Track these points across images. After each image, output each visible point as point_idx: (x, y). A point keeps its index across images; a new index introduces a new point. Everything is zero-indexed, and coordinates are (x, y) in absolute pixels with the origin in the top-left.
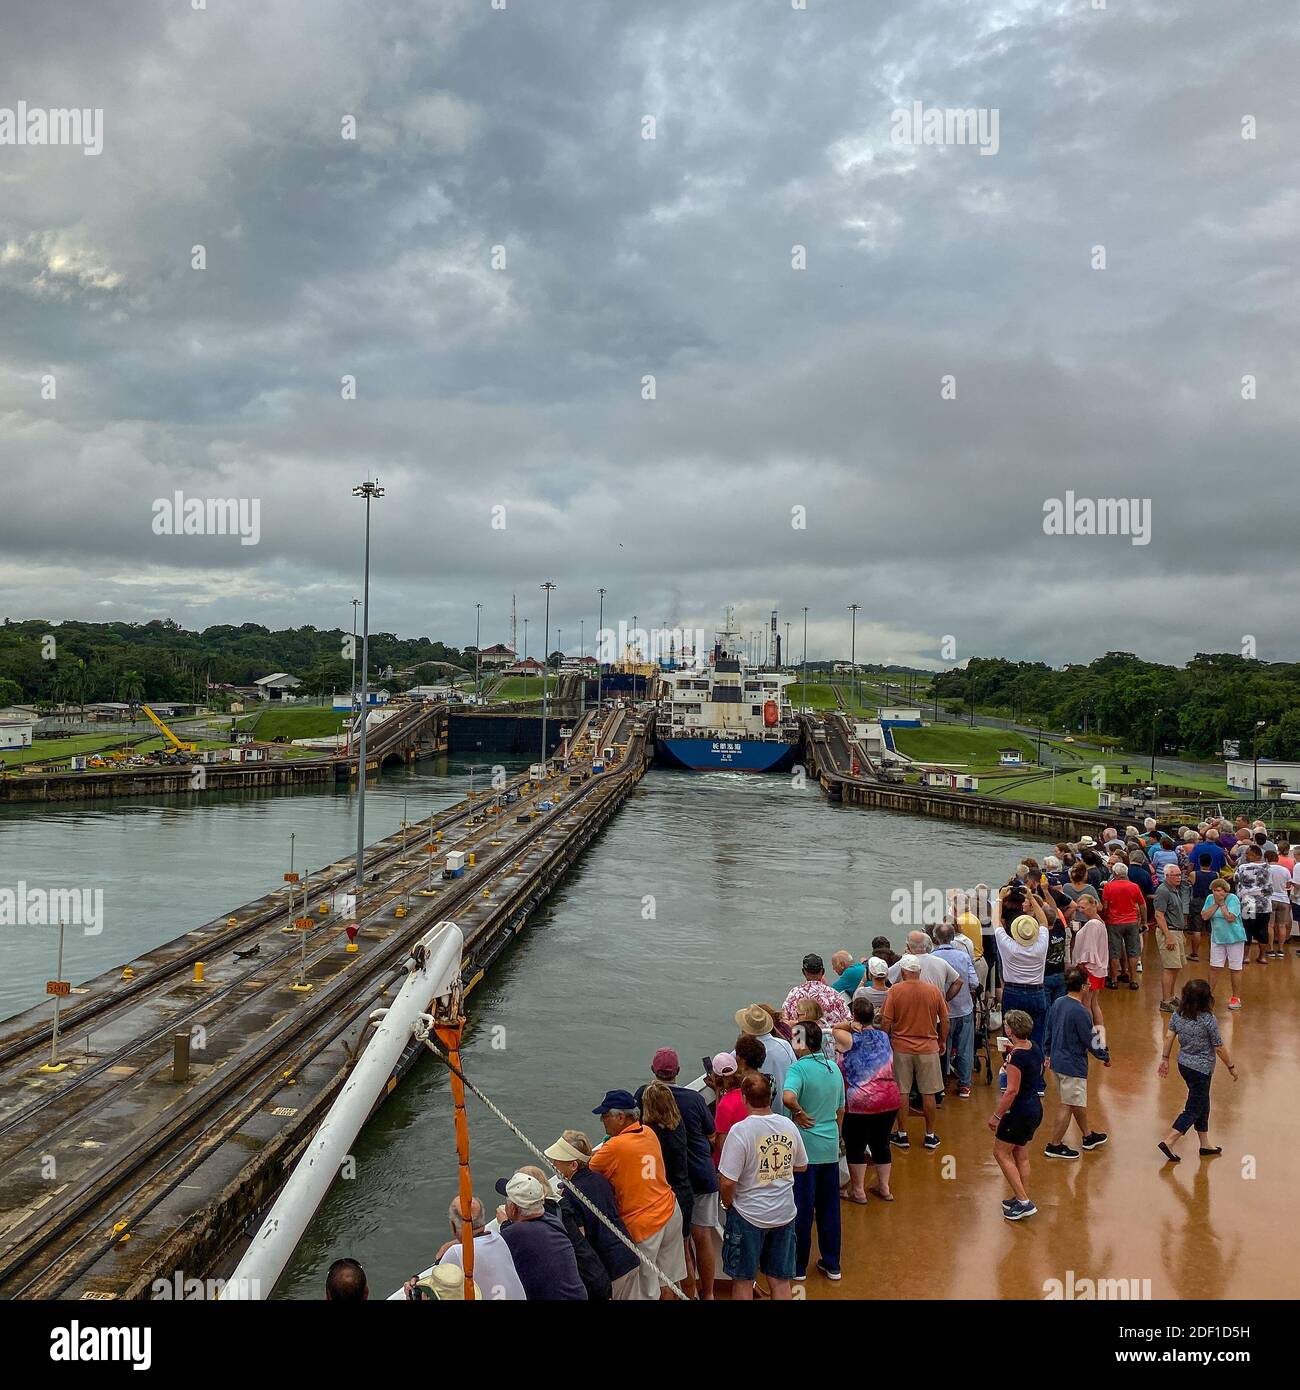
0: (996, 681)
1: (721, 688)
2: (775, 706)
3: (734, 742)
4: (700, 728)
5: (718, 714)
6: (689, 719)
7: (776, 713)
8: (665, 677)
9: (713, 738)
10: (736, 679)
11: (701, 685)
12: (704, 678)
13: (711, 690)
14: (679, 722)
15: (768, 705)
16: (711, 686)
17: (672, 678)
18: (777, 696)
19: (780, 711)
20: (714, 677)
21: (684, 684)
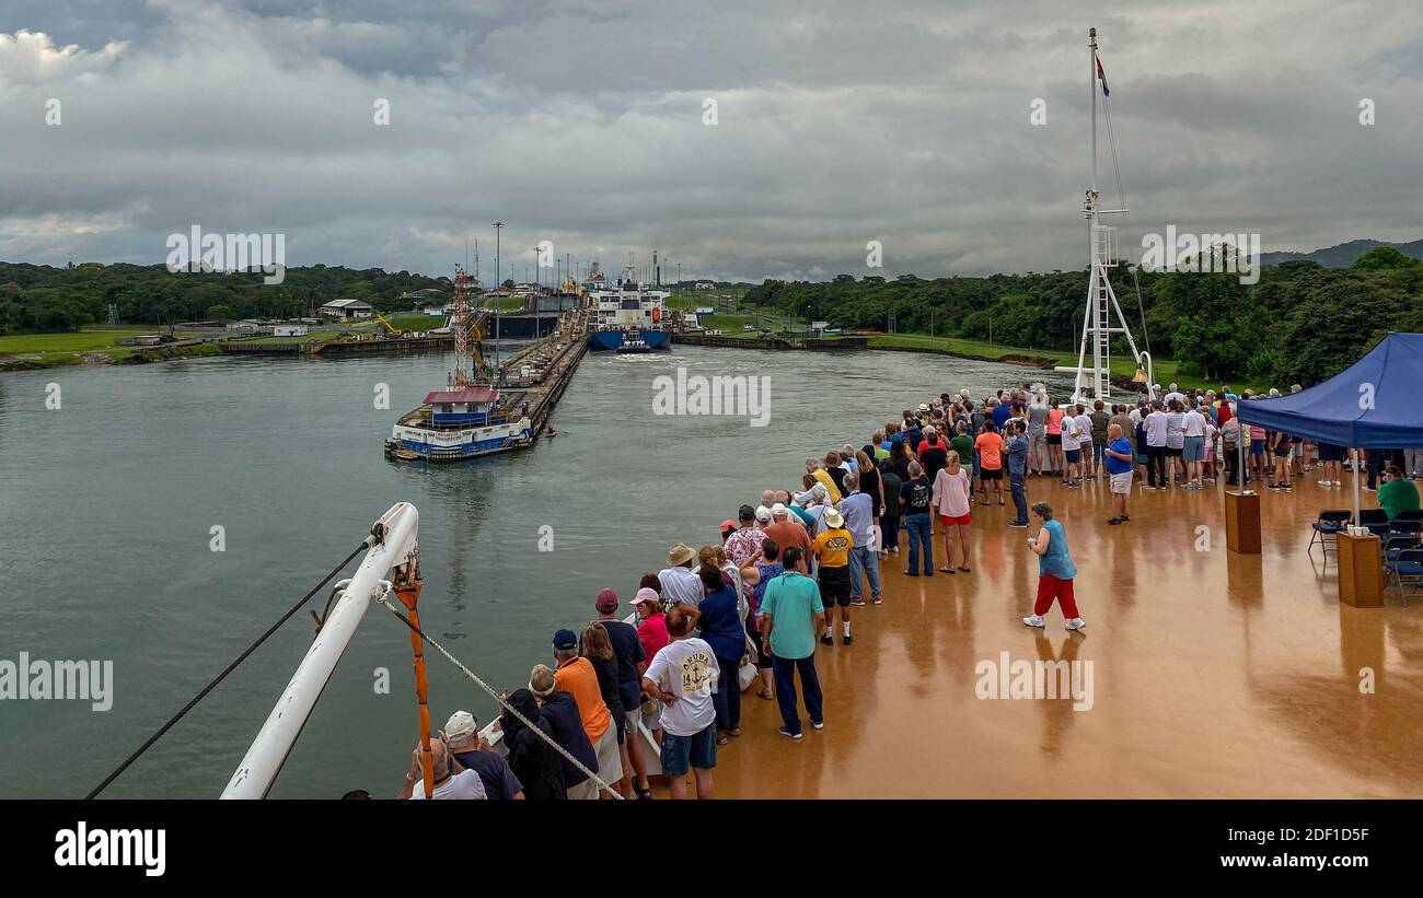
1: (627, 300)
2: (658, 310)
3: (635, 332)
4: (615, 325)
5: (626, 317)
6: (609, 320)
7: (658, 314)
8: (592, 295)
9: (623, 331)
10: (636, 295)
11: (615, 299)
12: (617, 295)
13: (621, 302)
14: (603, 322)
15: (654, 310)
16: (621, 299)
17: (596, 295)
18: (659, 305)
19: (661, 313)
20: (622, 294)
21: (604, 299)
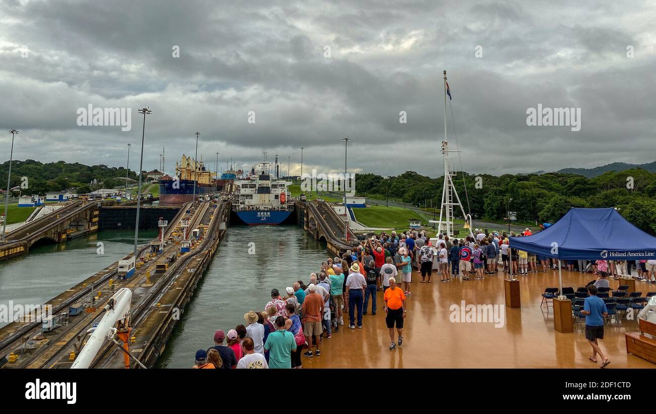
0: (372, 183)
1: (262, 187)
2: (284, 195)
3: (267, 211)
4: (252, 206)
5: (260, 199)
6: (248, 202)
7: (285, 198)
9: (258, 210)
10: (268, 183)
11: (253, 186)
12: (254, 183)
13: (257, 188)
14: (243, 203)
15: (281, 194)
16: (257, 186)
18: (285, 191)
19: (287, 197)
20: (259, 183)
21: (244, 186)
